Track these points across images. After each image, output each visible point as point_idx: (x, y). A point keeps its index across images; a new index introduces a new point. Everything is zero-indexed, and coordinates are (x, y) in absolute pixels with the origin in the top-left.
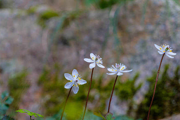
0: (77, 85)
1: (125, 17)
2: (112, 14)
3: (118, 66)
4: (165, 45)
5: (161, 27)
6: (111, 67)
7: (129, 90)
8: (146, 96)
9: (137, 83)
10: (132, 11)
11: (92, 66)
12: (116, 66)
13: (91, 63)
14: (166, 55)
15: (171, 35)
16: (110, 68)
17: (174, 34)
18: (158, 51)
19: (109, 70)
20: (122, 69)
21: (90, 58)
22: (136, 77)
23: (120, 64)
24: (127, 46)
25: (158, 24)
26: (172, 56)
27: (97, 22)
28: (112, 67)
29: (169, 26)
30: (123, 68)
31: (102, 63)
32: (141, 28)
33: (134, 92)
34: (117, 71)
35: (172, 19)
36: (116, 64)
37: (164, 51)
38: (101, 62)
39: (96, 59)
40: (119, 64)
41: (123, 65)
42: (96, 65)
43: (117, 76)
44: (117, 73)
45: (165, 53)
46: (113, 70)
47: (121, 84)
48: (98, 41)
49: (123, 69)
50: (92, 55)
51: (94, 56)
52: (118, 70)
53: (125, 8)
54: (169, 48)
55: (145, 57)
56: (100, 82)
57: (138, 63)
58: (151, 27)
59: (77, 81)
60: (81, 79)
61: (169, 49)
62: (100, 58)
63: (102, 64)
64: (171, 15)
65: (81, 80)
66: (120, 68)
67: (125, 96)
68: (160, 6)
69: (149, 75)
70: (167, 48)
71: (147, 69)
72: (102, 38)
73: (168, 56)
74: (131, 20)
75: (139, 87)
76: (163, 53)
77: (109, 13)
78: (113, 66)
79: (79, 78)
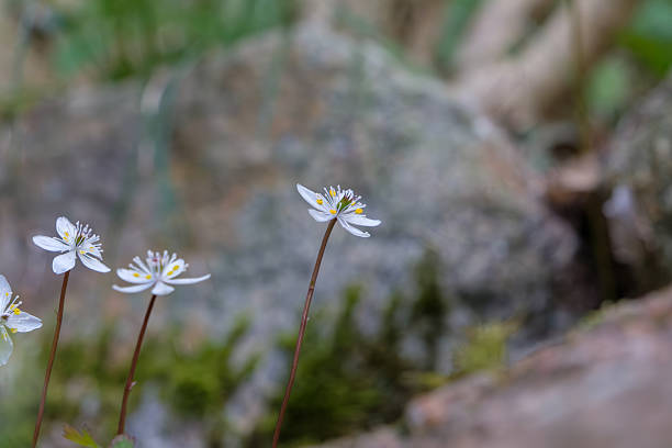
0: (5, 333)
1: (197, 111)
2: (152, 99)
3: (156, 261)
4: (337, 190)
5: (335, 148)
6: (131, 265)
7: (209, 381)
8: (274, 405)
9: (241, 356)
10: (225, 87)
11: (63, 264)
12: (149, 261)
13: (59, 253)
14: (340, 225)
15: (370, 176)
16: (128, 268)
17: (383, 173)
18: (311, 211)
19: (124, 274)
20: (170, 273)
21: (54, 234)
22: (238, 335)
23: (166, 252)
24: (205, 219)
25: (321, 136)
26: (364, 229)
27: (95, 130)
28: (135, 264)
29: (363, 145)
30: (176, 268)
31: (99, 255)
32: (257, 151)
33: (230, 387)
34: (153, 279)
35: (377, 119)
36: (150, 253)
37: (335, 210)
38: (97, 252)
39: (79, 240)
40: (162, 255)
41: (174, 256)
42: (78, 260)
43: (154, 297)
44: (153, 286)
45: (336, 219)
46: (136, 276)
47: (180, 358)
48: (98, 199)
49: (176, 273)
50: (63, 225)
51: (72, 227)
52: (158, 274)
53: (201, 75)
54: (354, 198)
55: (270, 259)
56: (103, 350)
57: (244, 282)
58: (296, 149)
59: (5, 317)
60: (20, 312)
61: (354, 202)
62: (92, 233)
63: (98, 259)
64: (373, 101)
65: (21, 316)
66: (162, 268)
67: (193, 403)
68: (332, 71)
69: (287, 324)
70: (346, 201)
71: (277, 302)
72: (112, 188)
73: (349, 228)
74: (221, 123)
75: (249, 369)
76: (331, 217)
77: (140, 96)
78: (137, 260)
79: (14, 307)
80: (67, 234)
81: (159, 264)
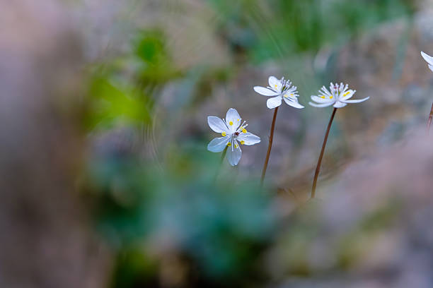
0: (237, 144)
2: (321, 63)
3: (335, 88)
6: (320, 92)
11: (273, 104)
12: (331, 89)
13: (270, 97)
18: (429, 66)
23: (341, 84)
28: (322, 91)
34: (333, 100)
36: (332, 84)
39: (284, 89)
40: (339, 85)
41: (347, 87)
42: (283, 101)
43: (336, 109)
44: (334, 104)
46: (323, 98)
49: (348, 97)
50: (273, 81)
51: (278, 82)
53: (353, 48)
58: (418, 93)
59: (237, 134)
60: (247, 132)
62: (292, 85)
66: (339, 93)
74: (367, 78)
78: (323, 88)
79: (242, 128)
80: (275, 86)
81: (337, 90)
